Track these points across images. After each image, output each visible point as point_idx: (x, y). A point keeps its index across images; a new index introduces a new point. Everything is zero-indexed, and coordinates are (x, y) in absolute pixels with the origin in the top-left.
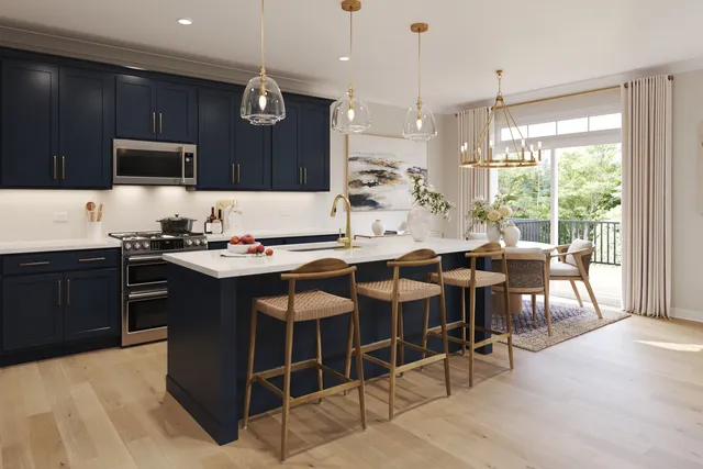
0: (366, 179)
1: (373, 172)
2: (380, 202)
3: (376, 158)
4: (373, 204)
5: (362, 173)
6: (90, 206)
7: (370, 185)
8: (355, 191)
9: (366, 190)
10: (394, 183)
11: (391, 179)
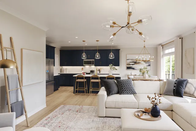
0: (131, 63)
1: (133, 62)
2: (135, 68)
3: (134, 59)
4: (133, 69)
5: (130, 62)
6: (82, 68)
7: (132, 65)
8: (128, 66)
9: (131, 66)
10: (139, 64)
11: (138, 63)
